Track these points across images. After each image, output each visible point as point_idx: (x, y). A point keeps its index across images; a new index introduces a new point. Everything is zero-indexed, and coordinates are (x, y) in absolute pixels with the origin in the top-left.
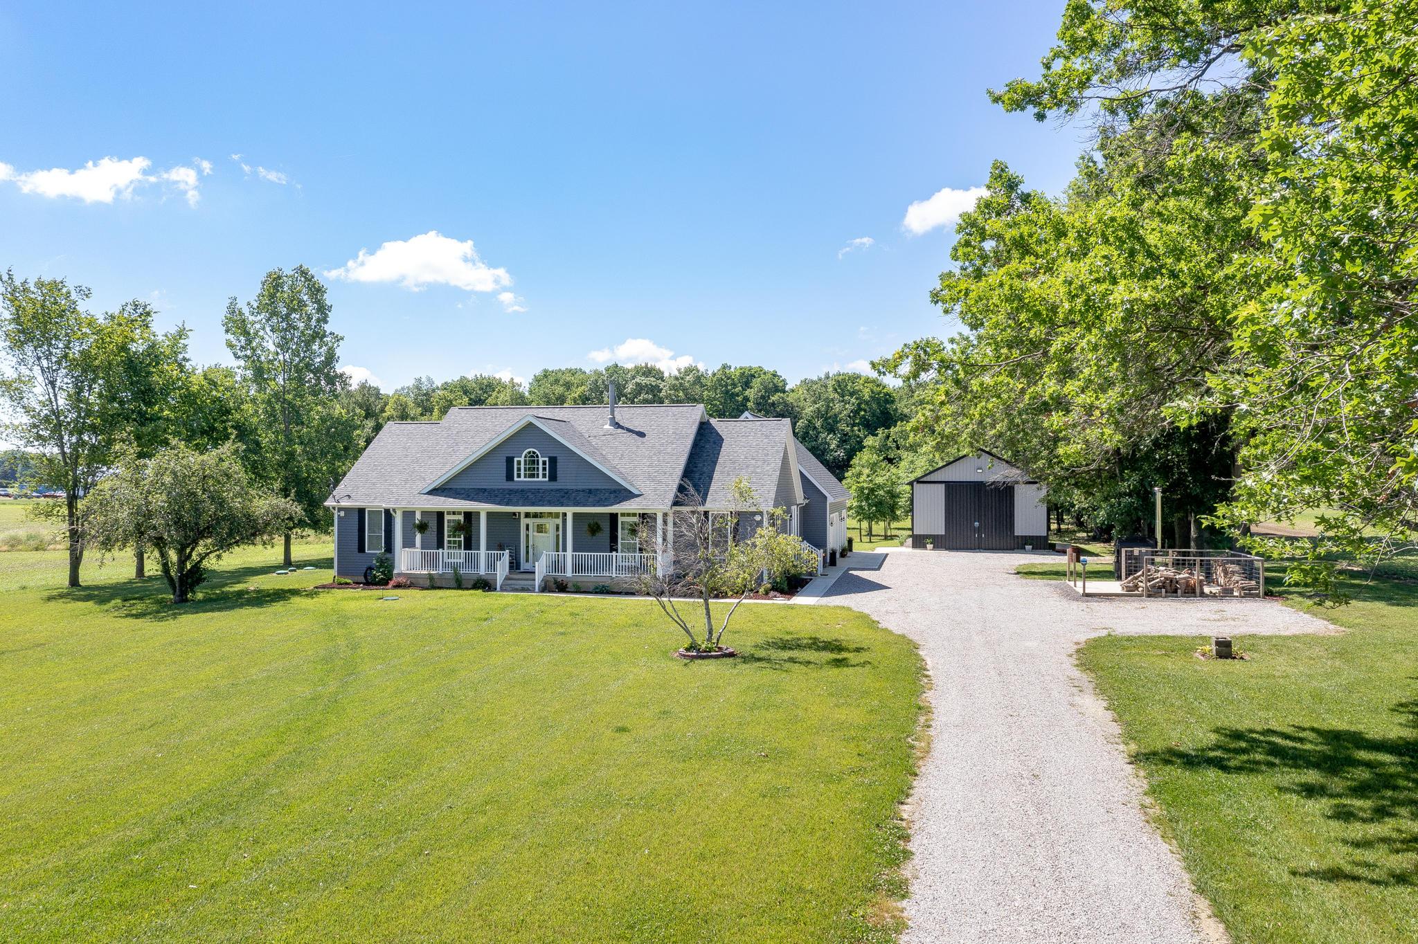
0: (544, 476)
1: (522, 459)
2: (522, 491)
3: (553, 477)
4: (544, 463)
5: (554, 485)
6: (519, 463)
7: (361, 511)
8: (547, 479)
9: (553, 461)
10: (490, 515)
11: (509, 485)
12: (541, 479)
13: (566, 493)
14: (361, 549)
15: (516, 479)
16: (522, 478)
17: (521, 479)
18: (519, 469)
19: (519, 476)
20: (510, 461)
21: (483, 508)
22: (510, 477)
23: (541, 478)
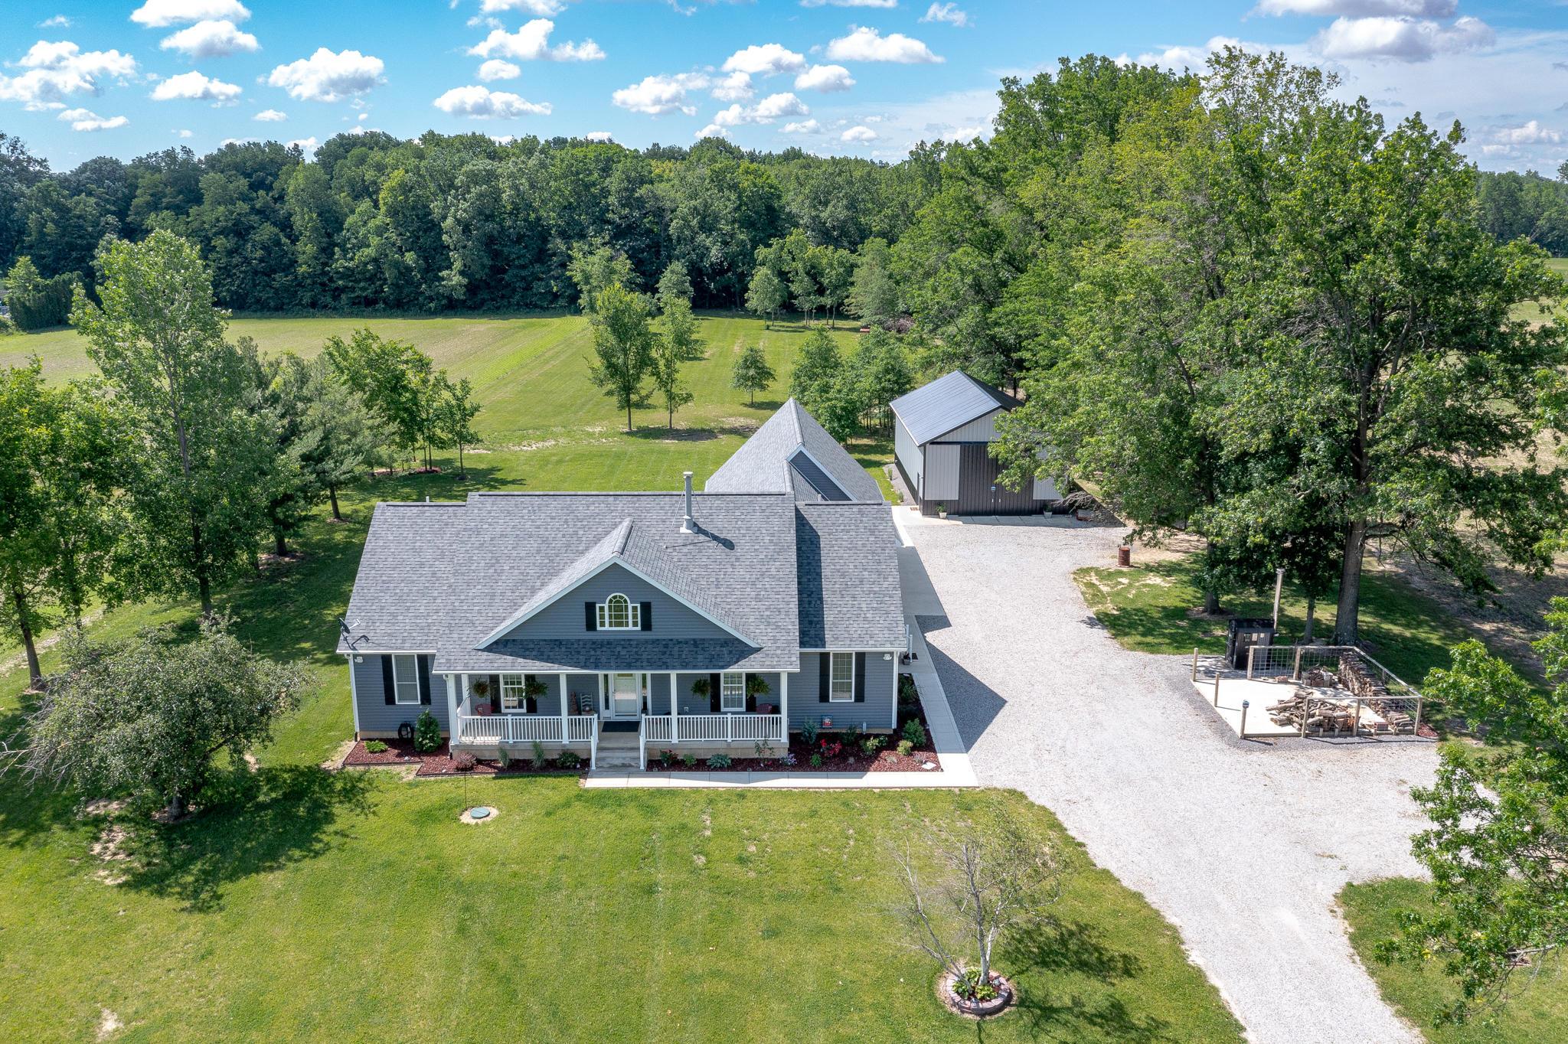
0: (635, 624)
1: (606, 606)
2: (609, 643)
3: (647, 625)
4: (635, 609)
5: (647, 635)
6: (602, 609)
7: (386, 660)
8: (639, 628)
9: (646, 608)
10: (569, 676)
11: (590, 635)
12: (632, 626)
13: (666, 646)
14: (390, 700)
15: (599, 628)
16: (607, 628)
17: (605, 627)
18: (602, 617)
19: (602, 624)
20: (590, 608)
21: (563, 671)
22: (591, 625)
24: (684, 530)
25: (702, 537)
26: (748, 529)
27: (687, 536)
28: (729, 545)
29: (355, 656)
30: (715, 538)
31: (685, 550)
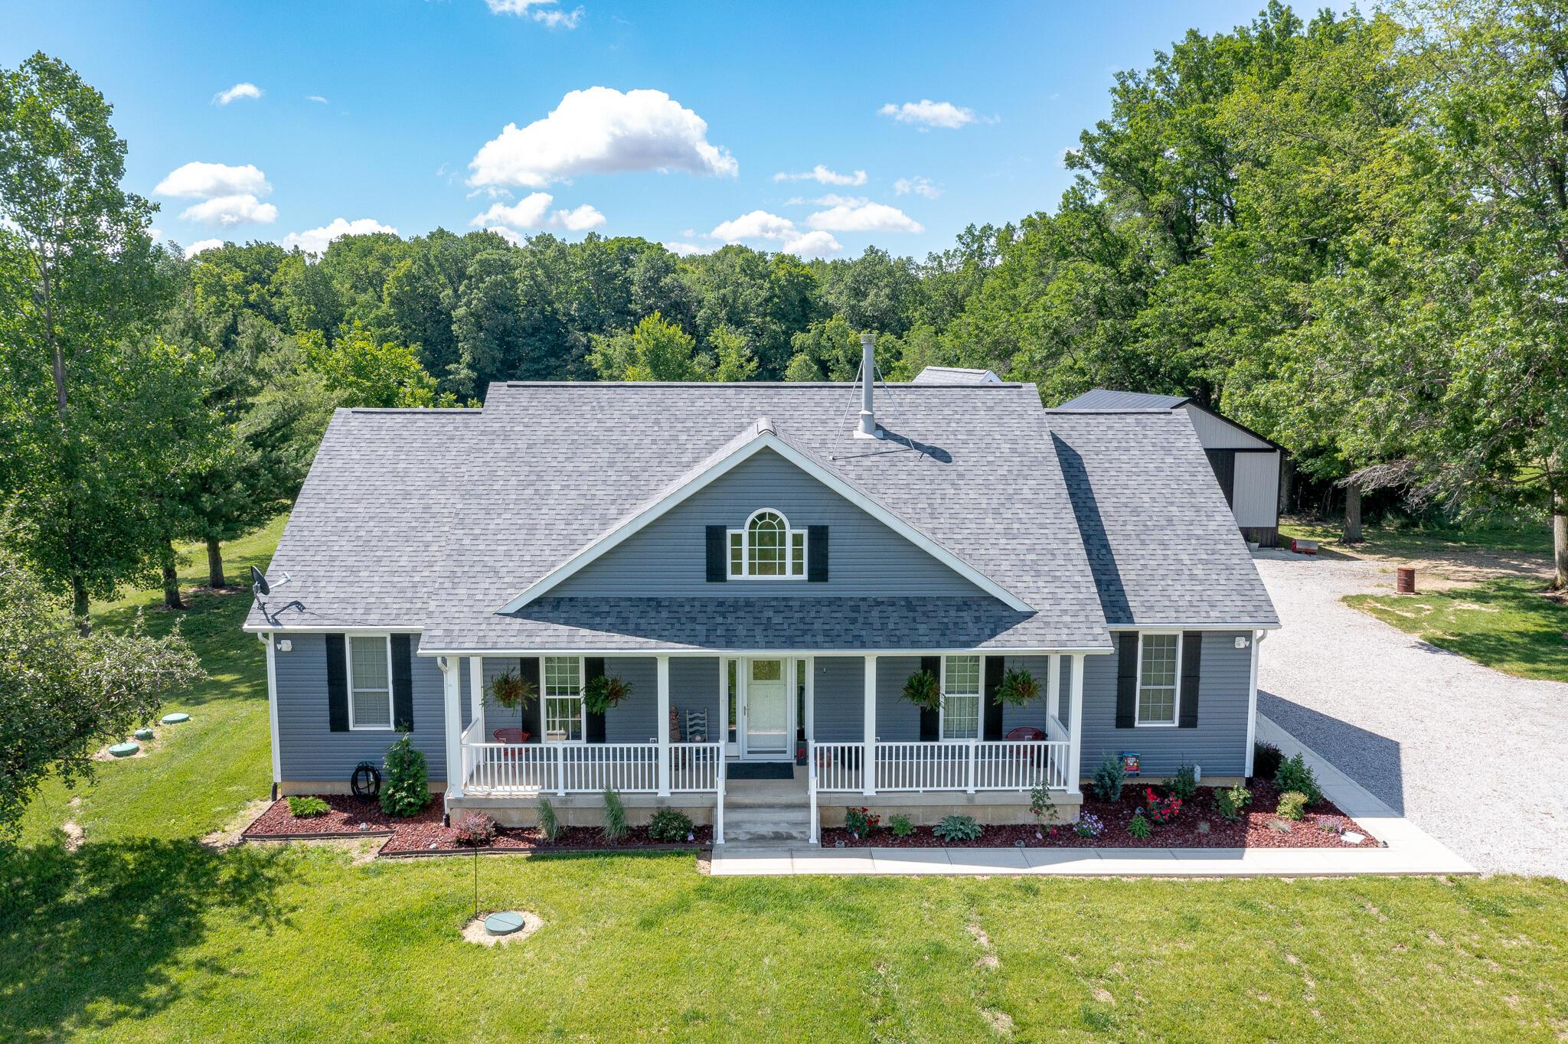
0: (797, 570)
1: (745, 533)
2: (749, 603)
3: (819, 572)
4: (797, 540)
5: (820, 590)
6: (737, 539)
7: (334, 642)
8: (805, 576)
9: (819, 536)
10: (674, 662)
11: (716, 590)
12: (791, 575)
13: (855, 609)
14: (339, 722)
15: (730, 577)
16: (745, 575)
17: (743, 575)
18: (737, 555)
19: (737, 569)
20: (715, 536)
21: (664, 651)
22: (715, 572)
23: (789, 575)
24: (860, 434)
25: (893, 445)
26: (970, 432)
27: (867, 444)
28: (940, 455)
29: (279, 637)
30: (918, 446)
31: (867, 462)
